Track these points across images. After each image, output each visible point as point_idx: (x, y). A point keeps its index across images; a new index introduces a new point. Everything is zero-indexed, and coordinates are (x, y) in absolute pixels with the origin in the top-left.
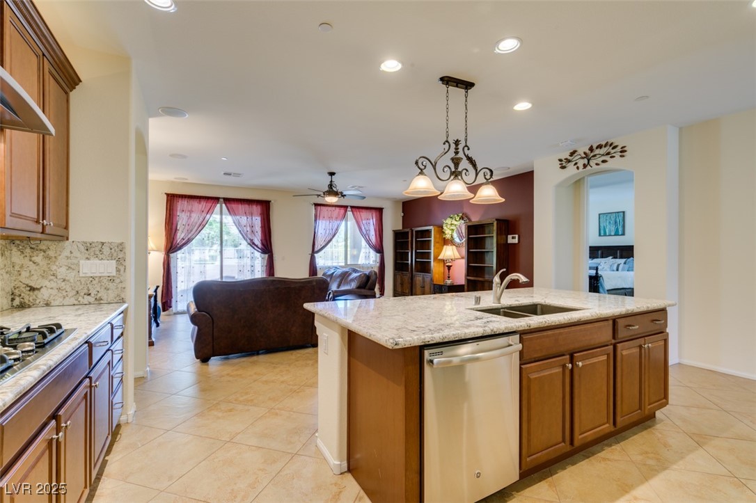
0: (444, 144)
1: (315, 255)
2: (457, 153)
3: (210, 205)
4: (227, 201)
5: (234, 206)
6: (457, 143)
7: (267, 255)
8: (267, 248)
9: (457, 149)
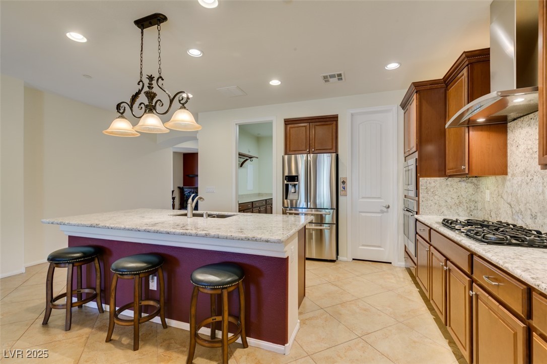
2: (150, 87)
9: (150, 84)
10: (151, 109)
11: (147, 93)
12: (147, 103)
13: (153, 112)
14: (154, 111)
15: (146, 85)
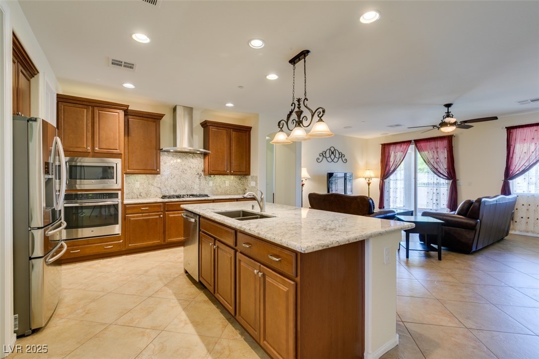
0: (292, 105)
1: (510, 181)
2: (299, 108)
3: (405, 147)
4: (417, 142)
5: (422, 144)
6: (299, 100)
7: (451, 181)
8: (452, 175)
9: (299, 105)
10: (299, 123)
11: (297, 112)
12: (297, 120)
13: (300, 126)
14: (301, 124)
15: (297, 106)
